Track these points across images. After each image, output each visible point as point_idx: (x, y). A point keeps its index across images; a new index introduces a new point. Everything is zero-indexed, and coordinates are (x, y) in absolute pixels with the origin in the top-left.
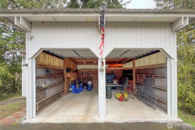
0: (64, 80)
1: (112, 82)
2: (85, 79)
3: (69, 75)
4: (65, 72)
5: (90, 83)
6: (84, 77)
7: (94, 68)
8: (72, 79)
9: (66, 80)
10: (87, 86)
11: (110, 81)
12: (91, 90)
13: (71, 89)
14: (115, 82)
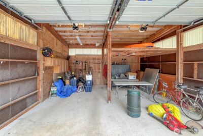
0: (37, 72)
1: (126, 77)
2: (81, 70)
3: (49, 62)
4: (39, 56)
5: (89, 78)
6: (80, 68)
7: (96, 54)
8: (57, 71)
9: (42, 72)
10: (85, 82)
11: (122, 75)
12: (90, 91)
13: (54, 89)
14: (132, 77)
